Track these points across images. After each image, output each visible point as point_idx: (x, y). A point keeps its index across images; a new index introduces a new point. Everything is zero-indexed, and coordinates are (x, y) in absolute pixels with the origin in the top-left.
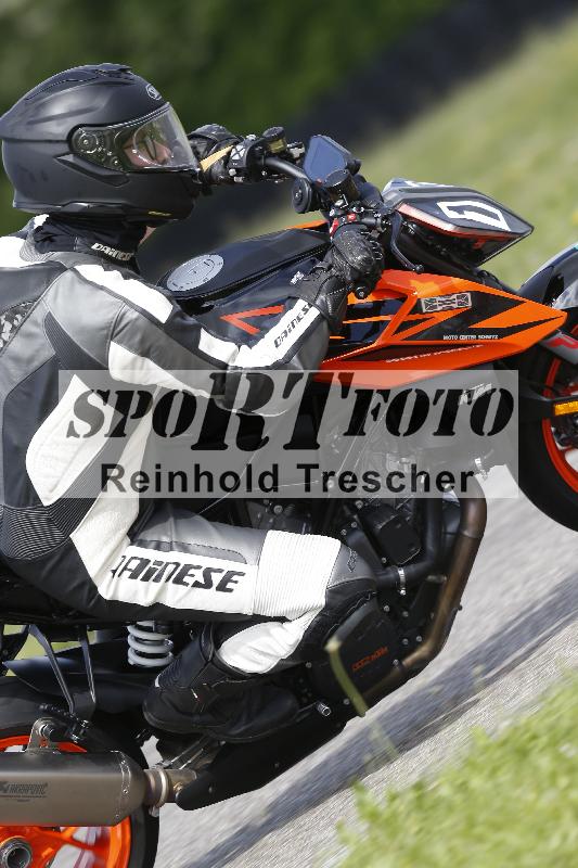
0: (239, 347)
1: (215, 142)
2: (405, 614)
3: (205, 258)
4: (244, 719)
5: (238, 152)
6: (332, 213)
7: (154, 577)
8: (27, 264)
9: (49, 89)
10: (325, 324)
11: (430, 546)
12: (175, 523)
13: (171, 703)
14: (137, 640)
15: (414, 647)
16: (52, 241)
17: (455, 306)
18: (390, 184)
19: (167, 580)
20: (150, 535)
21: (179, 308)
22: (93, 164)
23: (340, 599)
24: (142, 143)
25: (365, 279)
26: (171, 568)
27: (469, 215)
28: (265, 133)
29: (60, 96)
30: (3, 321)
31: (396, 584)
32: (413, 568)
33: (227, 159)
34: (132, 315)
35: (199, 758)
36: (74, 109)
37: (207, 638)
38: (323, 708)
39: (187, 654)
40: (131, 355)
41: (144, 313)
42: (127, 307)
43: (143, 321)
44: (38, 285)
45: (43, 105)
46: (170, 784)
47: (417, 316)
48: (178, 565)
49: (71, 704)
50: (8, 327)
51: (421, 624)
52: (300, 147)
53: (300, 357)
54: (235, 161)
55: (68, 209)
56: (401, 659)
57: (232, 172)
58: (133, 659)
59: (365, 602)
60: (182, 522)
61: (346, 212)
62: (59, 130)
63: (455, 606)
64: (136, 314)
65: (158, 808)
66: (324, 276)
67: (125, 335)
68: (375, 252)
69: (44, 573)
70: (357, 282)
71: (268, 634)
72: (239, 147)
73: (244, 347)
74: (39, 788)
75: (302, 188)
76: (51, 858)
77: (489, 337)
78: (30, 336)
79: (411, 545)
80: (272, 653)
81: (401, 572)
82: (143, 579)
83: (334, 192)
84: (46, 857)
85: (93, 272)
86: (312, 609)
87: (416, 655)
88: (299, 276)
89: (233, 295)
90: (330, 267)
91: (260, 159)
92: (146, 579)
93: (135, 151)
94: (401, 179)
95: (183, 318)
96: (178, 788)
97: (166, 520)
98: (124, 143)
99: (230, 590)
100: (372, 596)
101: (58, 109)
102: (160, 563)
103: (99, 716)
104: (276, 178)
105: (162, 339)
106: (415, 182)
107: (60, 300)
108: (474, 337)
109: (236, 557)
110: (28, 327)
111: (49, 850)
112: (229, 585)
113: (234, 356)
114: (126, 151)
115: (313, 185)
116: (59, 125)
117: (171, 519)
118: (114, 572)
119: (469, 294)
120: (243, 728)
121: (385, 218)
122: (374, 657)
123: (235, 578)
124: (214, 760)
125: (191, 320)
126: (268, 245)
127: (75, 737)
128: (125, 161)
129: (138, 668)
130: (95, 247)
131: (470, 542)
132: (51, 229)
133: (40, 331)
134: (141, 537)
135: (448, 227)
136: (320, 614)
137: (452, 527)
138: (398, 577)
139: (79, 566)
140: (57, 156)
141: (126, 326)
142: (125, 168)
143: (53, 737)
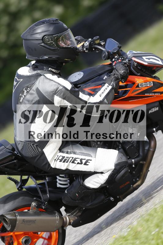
0: (90, 97)
1: (79, 41)
2: (134, 172)
3: (78, 73)
4: (90, 202)
5: (86, 44)
6: (113, 60)
7: (66, 161)
8: (30, 74)
9: (36, 25)
10: (113, 90)
11: (141, 154)
12: (72, 146)
13: (70, 197)
14: (60, 180)
15: (136, 181)
16: (37, 68)
17: (148, 85)
18: (129, 52)
19: (70, 162)
20: (65, 150)
21: (73, 86)
22: (49, 46)
23: (118, 167)
24: (62, 40)
25: (124, 77)
26: (71, 159)
27: (151, 60)
28: (94, 38)
29: (39, 27)
30: (24, 90)
31: (132, 164)
32: (136, 159)
33: (83, 46)
34: (61, 88)
35: (77, 213)
36: (44, 31)
37: (81, 178)
38: (112, 199)
39: (75, 183)
40: (60, 99)
41: (64, 87)
42: (59, 86)
43: (64, 89)
44: (34, 80)
45: (35, 30)
46: (70, 220)
47: (138, 88)
48: (73, 158)
49: (42, 197)
50: (25, 91)
51: (138, 175)
52: (103, 42)
53: (107, 100)
54: (86, 46)
55: (42, 58)
56: (133, 185)
57: (85, 49)
58: (58, 185)
59: (125, 168)
60: (74, 146)
61: (118, 59)
62: (40, 36)
63: (148, 170)
64: (62, 88)
65: (66, 227)
66: (113, 77)
67: (59, 93)
68: (127, 70)
69: (36, 160)
70: (122, 78)
71: (98, 177)
72: (86, 42)
73: (91, 97)
74: (34, 221)
75: (105, 53)
76: (36, 242)
77: (158, 94)
78: (32, 94)
79: (136, 153)
80: (99, 182)
81: (133, 160)
82: (63, 162)
83: (114, 54)
84: (35, 242)
85: (49, 76)
86: (111, 170)
87: (137, 184)
88: (106, 77)
89: (87, 83)
90: (114, 74)
91: (92, 45)
92: (64, 162)
93: (61, 42)
94: (131, 51)
95: (75, 89)
96: (72, 221)
97: (69, 145)
98: (57, 40)
99: (88, 165)
100: (127, 166)
101: (39, 31)
102: (68, 157)
103: (50, 201)
104: (97, 51)
105: (69, 94)
106: (136, 51)
107: (40, 84)
108: (153, 94)
109: (89, 155)
110: (31, 91)
111: (36, 240)
112: (87, 163)
113: (89, 99)
114: (58, 42)
115: (108, 52)
116: (39, 35)
117: (71, 145)
118: (55, 160)
119: (152, 82)
120: (90, 204)
121: (129, 61)
122: (125, 184)
123: (89, 161)
124: (81, 214)
125: (77, 89)
126: (95, 69)
127: (43, 207)
128: (58, 45)
129: (60, 188)
130: (49, 69)
131: (152, 152)
132: (37, 64)
133: (35, 93)
134: (62, 150)
135: (146, 64)
136: (113, 171)
137: (147, 148)
138: (132, 162)
139: (45, 158)
140: (39, 44)
141: (59, 91)
142: (58, 47)
143: (37, 207)
